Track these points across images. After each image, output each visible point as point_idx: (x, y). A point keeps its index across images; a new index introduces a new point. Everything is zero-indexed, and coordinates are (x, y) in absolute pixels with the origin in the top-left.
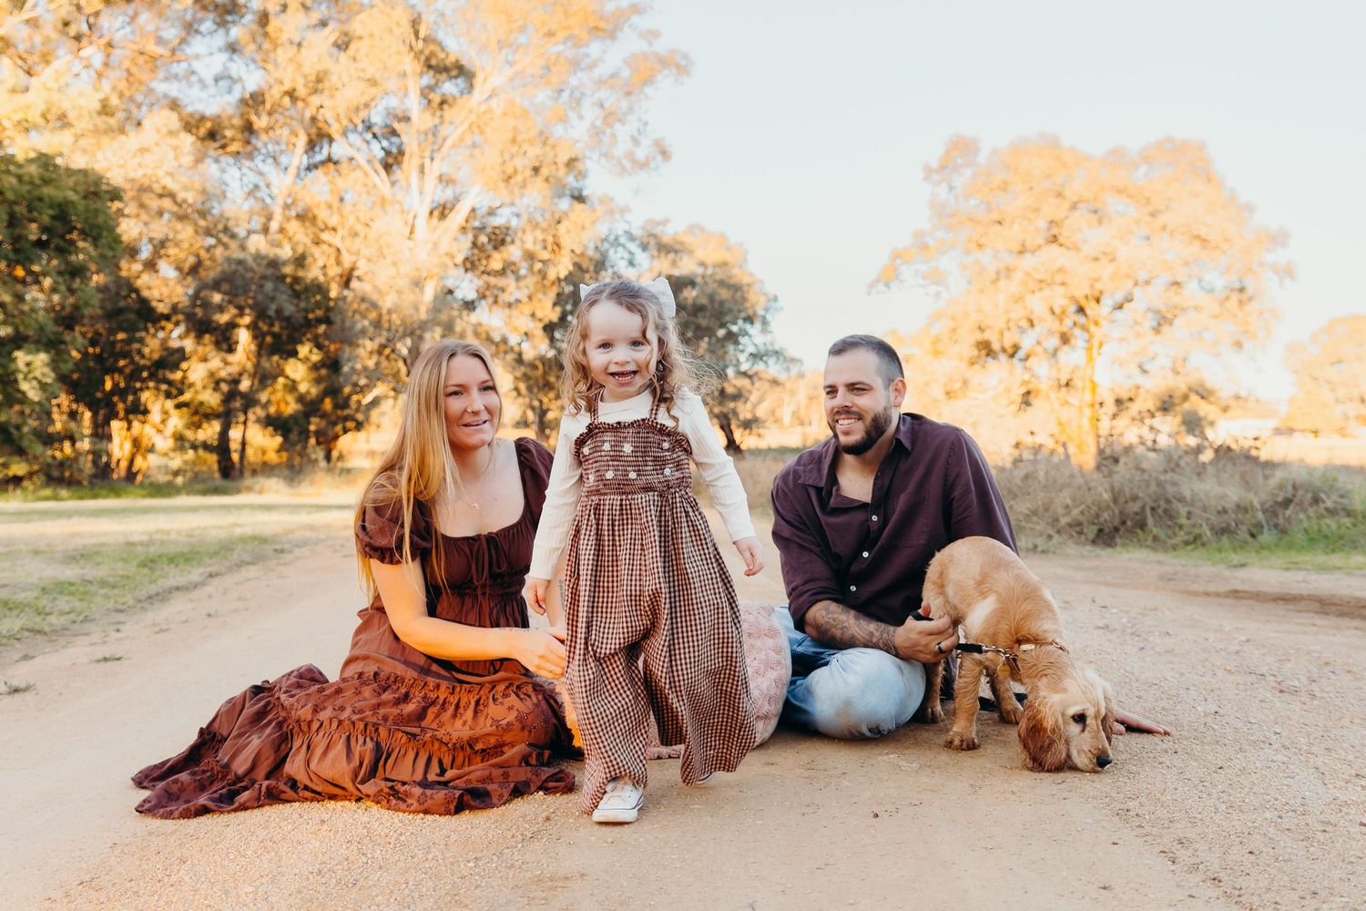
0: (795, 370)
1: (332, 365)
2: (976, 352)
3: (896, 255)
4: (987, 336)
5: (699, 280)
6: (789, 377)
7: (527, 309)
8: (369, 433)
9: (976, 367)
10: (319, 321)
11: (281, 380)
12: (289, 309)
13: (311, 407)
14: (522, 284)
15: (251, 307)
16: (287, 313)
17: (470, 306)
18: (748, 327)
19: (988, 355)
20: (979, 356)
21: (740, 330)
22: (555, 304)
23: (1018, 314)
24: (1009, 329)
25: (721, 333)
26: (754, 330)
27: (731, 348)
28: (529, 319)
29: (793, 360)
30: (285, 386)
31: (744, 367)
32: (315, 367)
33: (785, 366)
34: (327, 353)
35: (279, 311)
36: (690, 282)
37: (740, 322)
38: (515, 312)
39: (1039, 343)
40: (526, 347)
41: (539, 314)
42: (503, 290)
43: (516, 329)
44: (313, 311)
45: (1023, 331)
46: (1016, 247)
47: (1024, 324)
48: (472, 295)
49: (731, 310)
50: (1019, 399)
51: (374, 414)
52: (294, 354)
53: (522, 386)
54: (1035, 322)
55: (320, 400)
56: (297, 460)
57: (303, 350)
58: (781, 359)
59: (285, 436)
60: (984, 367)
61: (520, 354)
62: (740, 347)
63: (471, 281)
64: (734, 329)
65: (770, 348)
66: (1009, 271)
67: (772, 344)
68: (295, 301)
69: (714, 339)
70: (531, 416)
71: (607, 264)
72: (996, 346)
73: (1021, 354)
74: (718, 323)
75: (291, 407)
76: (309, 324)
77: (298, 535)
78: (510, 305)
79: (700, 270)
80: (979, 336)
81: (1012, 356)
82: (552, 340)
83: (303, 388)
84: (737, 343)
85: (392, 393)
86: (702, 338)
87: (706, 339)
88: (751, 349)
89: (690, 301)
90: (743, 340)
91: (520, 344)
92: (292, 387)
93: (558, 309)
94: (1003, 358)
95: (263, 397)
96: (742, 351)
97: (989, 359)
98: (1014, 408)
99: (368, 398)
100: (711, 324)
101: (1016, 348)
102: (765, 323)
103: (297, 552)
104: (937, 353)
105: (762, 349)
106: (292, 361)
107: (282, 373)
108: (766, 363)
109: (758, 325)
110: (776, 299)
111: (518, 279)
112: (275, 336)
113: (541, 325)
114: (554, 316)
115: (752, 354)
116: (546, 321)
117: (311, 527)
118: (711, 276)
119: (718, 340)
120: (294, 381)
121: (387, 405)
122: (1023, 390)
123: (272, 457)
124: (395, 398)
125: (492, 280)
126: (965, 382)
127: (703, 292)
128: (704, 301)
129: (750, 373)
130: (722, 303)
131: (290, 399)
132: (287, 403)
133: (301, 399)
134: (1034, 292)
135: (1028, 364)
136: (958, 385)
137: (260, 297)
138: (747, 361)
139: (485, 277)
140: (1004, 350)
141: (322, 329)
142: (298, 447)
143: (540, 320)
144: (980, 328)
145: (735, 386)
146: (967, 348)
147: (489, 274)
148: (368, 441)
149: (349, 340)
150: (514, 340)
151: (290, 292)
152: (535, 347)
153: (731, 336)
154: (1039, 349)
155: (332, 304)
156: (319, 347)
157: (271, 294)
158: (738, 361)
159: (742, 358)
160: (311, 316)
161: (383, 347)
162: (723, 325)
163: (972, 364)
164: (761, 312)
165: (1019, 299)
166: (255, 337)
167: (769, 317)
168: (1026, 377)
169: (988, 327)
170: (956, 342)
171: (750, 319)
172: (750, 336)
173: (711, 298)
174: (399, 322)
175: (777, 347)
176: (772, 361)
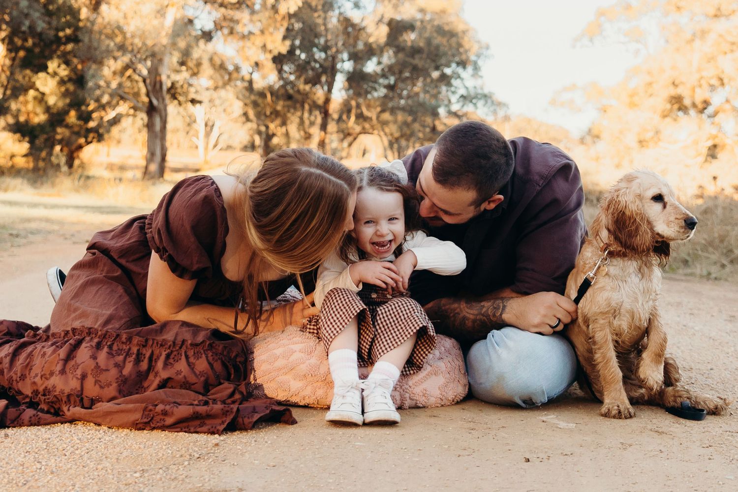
0: (501, 113)
1: (79, 80)
2: (668, 106)
3: (601, 13)
4: (680, 91)
5: (418, 24)
6: (496, 119)
7: (259, 41)
8: (109, 146)
9: (668, 120)
10: (69, 39)
11: (32, 93)
12: (41, 26)
13: (56, 118)
14: (255, 17)
15: (7, 23)
16: (39, 29)
17: (207, 36)
18: (460, 70)
19: (680, 109)
20: (671, 110)
21: (453, 72)
22: (285, 38)
23: (710, 73)
24: (700, 86)
25: (435, 74)
26: (466, 74)
27: (444, 89)
28: (260, 51)
29: (500, 104)
30: (35, 98)
31: (455, 107)
32: (62, 82)
33: (492, 109)
34: (74, 70)
35: (32, 28)
36: (409, 26)
37: (454, 65)
38: (248, 44)
39: (727, 101)
40: (256, 76)
41: (270, 46)
42: (237, 22)
43: (247, 59)
44: (63, 30)
45: (713, 88)
46: (712, 11)
47: (714, 82)
48: (209, 26)
49: (445, 54)
50: (705, 151)
51: (115, 130)
52: (44, 68)
53: (251, 113)
54: (725, 81)
55: (65, 112)
56: (41, 164)
57: (52, 65)
58: (489, 101)
59: (31, 142)
60: (675, 120)
61: (251, 82)
62: (453, 89)
63: (210, 13)
64: (448, 71)
65: (480, 91)
66: (704, 33)
67: (482, 89)
68: (47, 19)
69: (428, 80)
70: (258, 141)
71: (335, 6)
72: (687, 102)
73: (710, 110)
74: (433, 65)
75: (40, 118)
76: (58, 41)
77: (33, 225)
78: (243, 37)
79: (419, 16)
80: (673, 92)
81: (702, 111)
82: (280, 71)
83: (52, 100)
84: (449, 84)
85: (132, 111)
86: (417, 79)
87: (421, 79)
88: (462, 91)
89: (409, 44)
90: (454, 82)
91: (251, 74)
92: (41, 99)
93: (288, 43)
94: (692, 112)
95: (13, 106)
96: (454, 93)
97: (680, 114)
98: (702, 159)
99: (111, 114)
100: (427, 66)
101: (706, 103)
102: (476, 68)
103: (31, 238)
104: (633, 105)
105: (472, 92)
106: (42, 75)
107: (32, 86)
108: (475, 104)
109: (470, 69)
110: (487, 48)
111: (253, 12)
112: (29, 51)
113: (270, 56)
114: (283, 48)
115: (462, 96)
116: (276, 53)
117: (48, 220)
118: (431, 21)
119: (432, 80)
120: (43, 94)
121: (126, 123)
122: (710, 143)
123: (20, 162)
124: (134, 116)
125: (230, 13)
126: (657, 132)
127: (420, 35)
128: (422, 44)
129: (460, 113)
130: (437, 48)
131: (39, 110)
132: (36, 114)
133: (48, 109)
134: (726, 53)
135: (717, 119)
136: (649, 135)
137: (15, 13)
138: (458, 102)
139: (223, 10)
140: (694, 105)
141: (70, 47)
142: (44, 154)
143: (270, 51)
144: (673, 83)
145: (445, 124)
146: (660, 102)
147: (226, 7)
148: (108, 155)
149: (95, 58)
150: (246, 70)
151: (43, 11)
152: (264, 77)
153: (445, 79)
154: (727, 106)
155: (81, 24)
156: (67, 63)
157: (26, 11)
158: (450, 101)
159: (454, 99)
160: (61, 34)
161: (127, 67)
162: (437, 68)
163: (665, 116)
164: (473, 58)
165: (711, 59)
166: (9, 50)
167: (480, 63)
168: (714, 131)
169: (682, 83)
170: (651, 95)
171: (463, 64)
172: (462, 79)
173: (429, 42)
174: (140, 45)
175: (486, 91)
176: (480, 103)
